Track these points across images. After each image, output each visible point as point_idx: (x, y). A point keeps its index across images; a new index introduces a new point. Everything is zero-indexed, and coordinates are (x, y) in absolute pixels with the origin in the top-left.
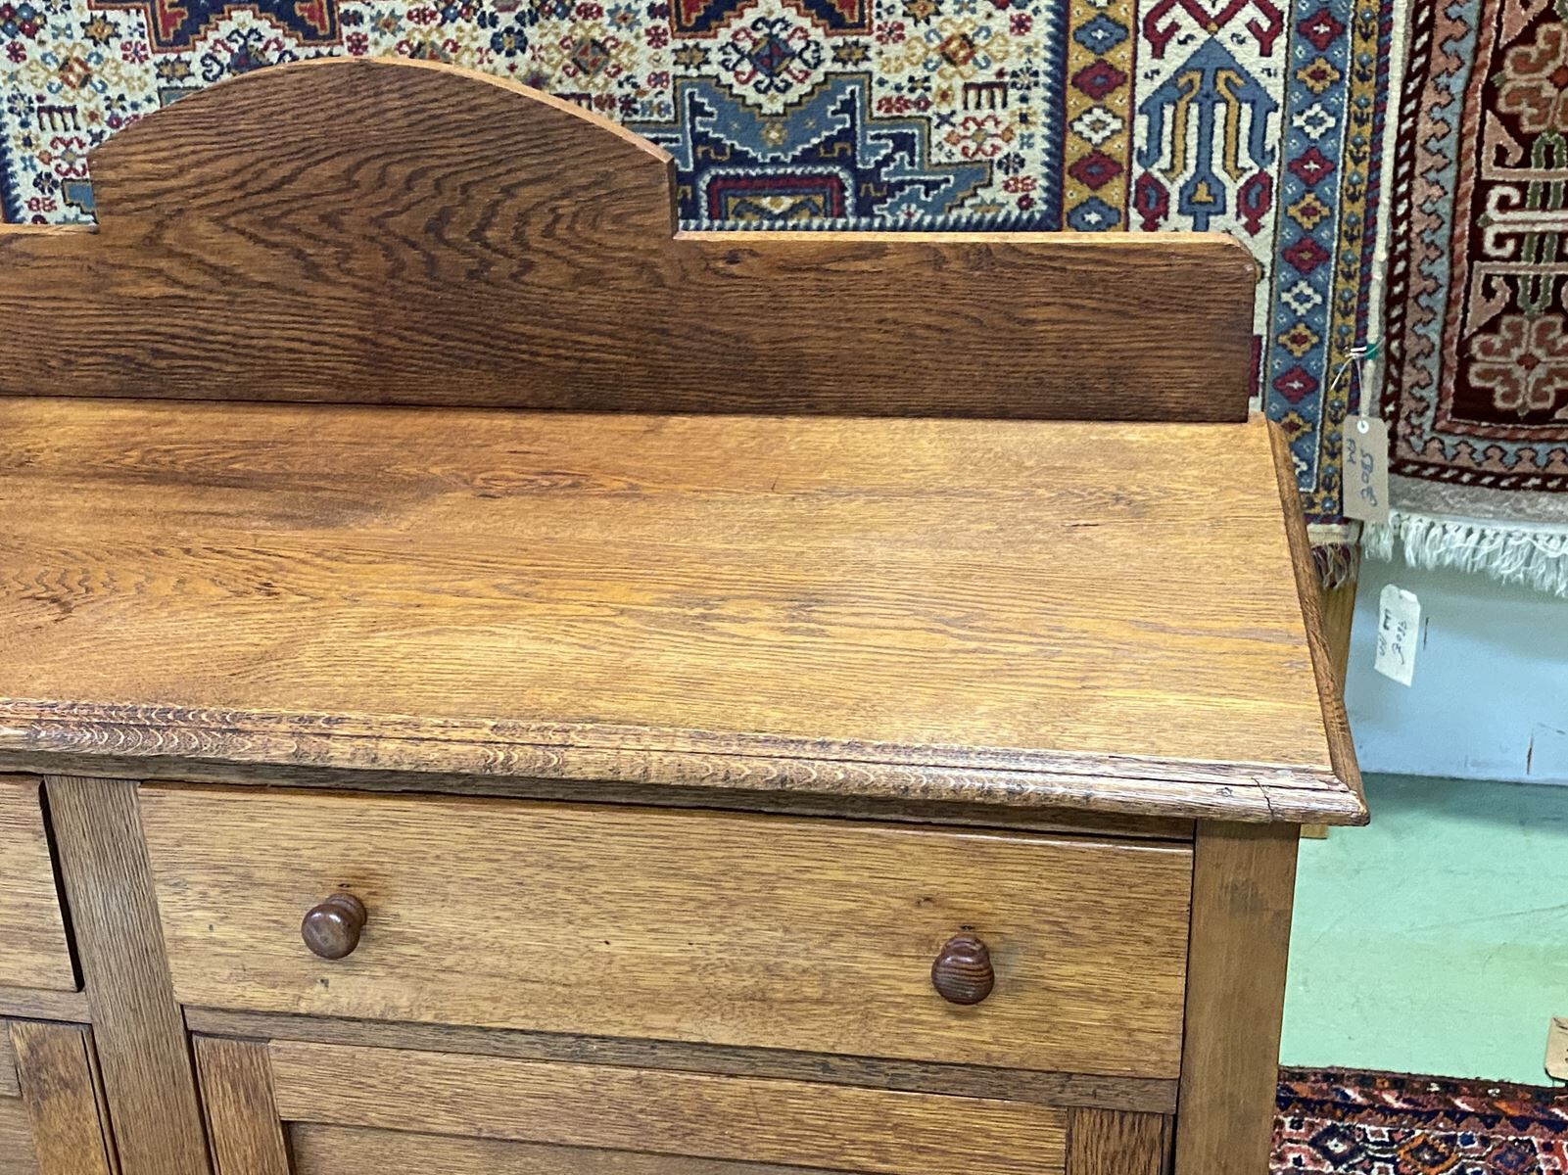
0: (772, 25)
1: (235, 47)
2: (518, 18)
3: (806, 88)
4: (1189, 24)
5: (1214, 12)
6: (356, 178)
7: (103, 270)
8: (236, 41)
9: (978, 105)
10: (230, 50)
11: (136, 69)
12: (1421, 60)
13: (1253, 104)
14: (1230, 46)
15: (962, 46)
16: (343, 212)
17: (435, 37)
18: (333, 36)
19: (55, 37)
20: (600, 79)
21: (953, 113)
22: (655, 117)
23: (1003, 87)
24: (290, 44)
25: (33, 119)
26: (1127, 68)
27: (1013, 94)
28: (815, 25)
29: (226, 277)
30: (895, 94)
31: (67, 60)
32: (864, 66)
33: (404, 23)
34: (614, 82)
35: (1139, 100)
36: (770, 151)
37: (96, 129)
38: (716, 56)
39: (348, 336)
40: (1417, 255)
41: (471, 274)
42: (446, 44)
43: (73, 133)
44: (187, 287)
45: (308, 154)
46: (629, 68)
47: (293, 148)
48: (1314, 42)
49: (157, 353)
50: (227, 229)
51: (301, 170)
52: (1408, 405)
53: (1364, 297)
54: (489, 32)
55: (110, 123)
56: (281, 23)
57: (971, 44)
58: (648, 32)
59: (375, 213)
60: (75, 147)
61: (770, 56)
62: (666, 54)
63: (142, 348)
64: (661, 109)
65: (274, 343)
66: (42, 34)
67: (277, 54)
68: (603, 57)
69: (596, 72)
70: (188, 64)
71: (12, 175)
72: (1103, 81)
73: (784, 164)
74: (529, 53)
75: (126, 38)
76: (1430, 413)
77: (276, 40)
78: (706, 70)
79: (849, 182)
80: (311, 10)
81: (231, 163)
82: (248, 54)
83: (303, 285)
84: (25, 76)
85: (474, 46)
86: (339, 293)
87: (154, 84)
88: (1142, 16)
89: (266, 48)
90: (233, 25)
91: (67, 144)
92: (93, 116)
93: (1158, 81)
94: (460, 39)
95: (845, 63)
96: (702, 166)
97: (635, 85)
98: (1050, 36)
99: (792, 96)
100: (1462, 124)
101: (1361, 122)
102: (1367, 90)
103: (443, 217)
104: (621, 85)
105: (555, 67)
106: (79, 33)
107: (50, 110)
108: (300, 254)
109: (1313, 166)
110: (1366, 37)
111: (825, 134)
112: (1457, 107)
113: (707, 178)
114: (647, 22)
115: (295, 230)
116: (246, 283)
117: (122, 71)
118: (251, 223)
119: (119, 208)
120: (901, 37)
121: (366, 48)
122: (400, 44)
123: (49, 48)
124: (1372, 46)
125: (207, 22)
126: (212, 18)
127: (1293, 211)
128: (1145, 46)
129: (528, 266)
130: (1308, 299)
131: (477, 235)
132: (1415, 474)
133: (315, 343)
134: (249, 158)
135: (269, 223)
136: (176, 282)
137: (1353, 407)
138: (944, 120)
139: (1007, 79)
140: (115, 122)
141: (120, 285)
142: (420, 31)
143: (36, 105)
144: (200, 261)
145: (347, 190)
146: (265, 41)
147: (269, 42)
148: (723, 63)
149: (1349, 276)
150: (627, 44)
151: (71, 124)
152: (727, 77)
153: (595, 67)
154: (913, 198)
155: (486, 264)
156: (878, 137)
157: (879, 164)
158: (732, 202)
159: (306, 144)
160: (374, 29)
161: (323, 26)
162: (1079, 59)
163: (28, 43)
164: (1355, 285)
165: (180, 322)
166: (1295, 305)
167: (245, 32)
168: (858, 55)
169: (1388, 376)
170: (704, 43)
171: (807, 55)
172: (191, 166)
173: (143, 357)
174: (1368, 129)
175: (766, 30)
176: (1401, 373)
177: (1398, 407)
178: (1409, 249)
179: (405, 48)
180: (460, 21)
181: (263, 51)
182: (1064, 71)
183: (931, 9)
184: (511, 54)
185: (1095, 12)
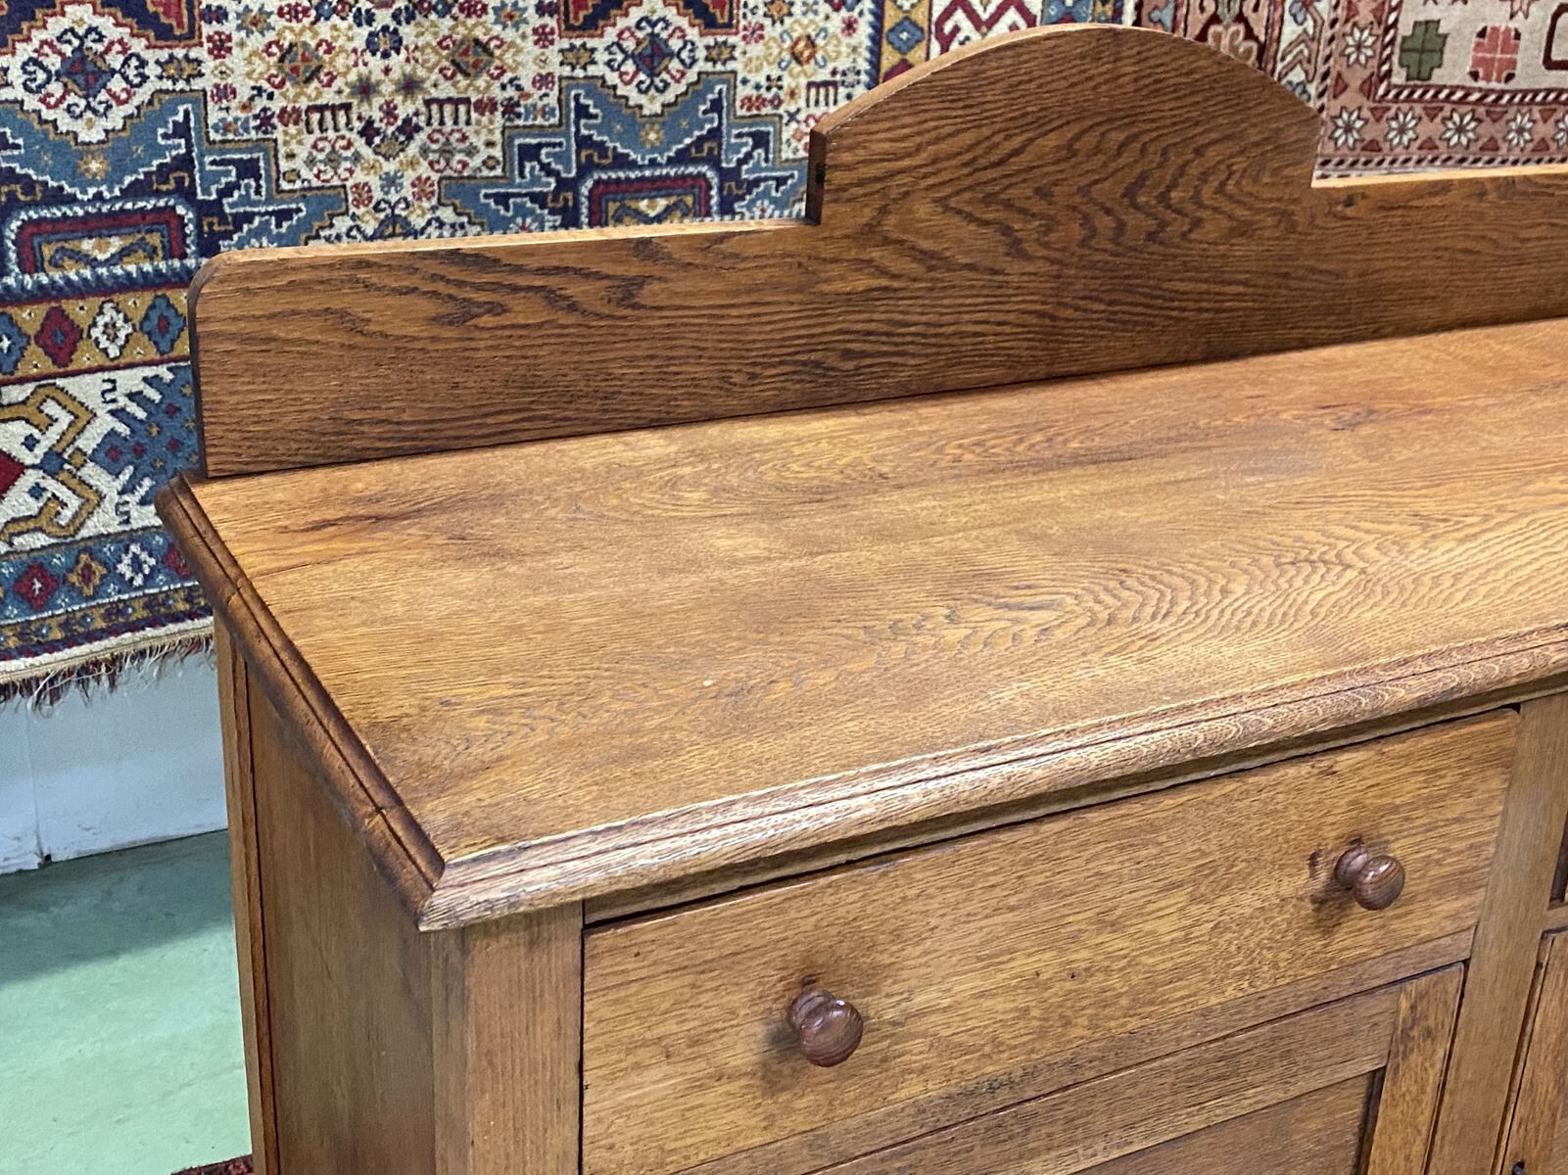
0: (653, 25)
1: (68, 50)
2: (394, 16)
3: (682, 88)
4: (967, 28)
5: (985, 17)
6: (1077, 146)
7: (813, 266)
8: (69, 42)
9: (817, 103)
10: (60, 53)
15: (806, 46)
16: (1055, 184)
17: (307, 37)
18: (192, 36)
20: (481, 82)
21: (798, 110)
22: (539, 121)
23: (835, 85)
24: (138, 46)
27: (843, 91)
28: (692, 25)
29: (934, 263)
30: (754, 93)
32: (731, 65)
33: (274, 19)
34: (497, 84)
36: (651, 153)
38: (601, 57)
39: (1030, 312)
41: (1151, 237)
42: (319, 45)
44: (894, 277)
45: (1040, 124)
46: (514, 70)
47: (1030, 118)
49: (848, 354)
50: (947, 208)
51: (1031, 140)
54: (365, 31)
56: (129, 20)
57: (813, 44)
58: (535, 31)
59: (1084, 181)
61: (652, 56)
62: (553, 54)
63: (834, 350)
64: (546, 112)
65: (964, 328)
67: (121, 58)
68: (485, 58)
69: (477, 76)
70: (5, 70)
73: (660, 165)
74: (403, 54)
77: (121, 41)
78: (592, 70)
79: (715, 181)
81: (968, 138)
82: (85, 57)
83: (1003, 262)
85: (350, 46)
86: (1031, 269)
88: (934, 19)
89: (108, 50)
90: (65, 23)
94: (335, 39)
95: (715, 62)
96: (584, 170)
97: (519, 88)
98: (870, 36)
99: (669, 96)
103: (1141, 179)
104: (503, 87)
105: (430, 70)
108: (1007, 231)
111: (697, 133)
113: (589, 183)
114: (534, 20)
115: (1008, 205)
116: (951, 266)
118: (970, 202)
119: (846, 195)
120: (761, 37)
121: (229, 50)
122: (269, 45)
125: (33, 18)
126: (39, 14)
128: (935, 47)
129: (1197, 223)
131: (1163, 198)
133: (999, 324)
134: (986, 132)
135: (988, 200)
136: (883, 272)
138: (792, 117)
139: (838, 78)
141: (826, 281)
142: (292, 30)
144: (913, 248)
145: (1066, 159)
146: (106, 42)
147: (112, 43)
148: (609, 64)
150: (512, 44)
152: (612, 78)
153: (478, 68)
154: (766, 194)
155: (1163, 225)
156: (739, 135)
157: (741, 162)
158: (612, 207)
159: (1042, 114)
160: (239, 28)
161: (180, 25)
162: (889, 57)
165: (879, 316)
167: (81, 32)
168: (725, 55)
170: (591, 43)
171: (684, 55)
172: (929, 143)
173: (832, 360)
175: (649, 30)
179: (274, 49)
180: (335, 19)
181: (102, 55)
182: (878, 71)
183: (785, 11)
184: (386, 55)
185: (900, 16)
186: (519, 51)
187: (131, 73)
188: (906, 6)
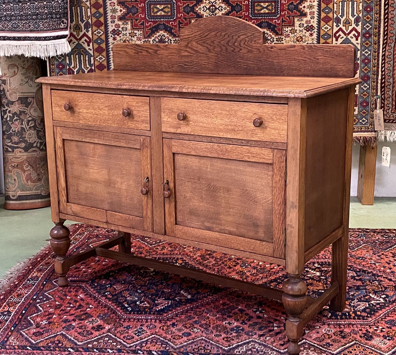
1: (159, 38)
4: (342, 35)
5: (347, 33)
12: (386, 41)
14: (350, 39)
15: (300, 38)
19: (123, 36)
24: (170, 38)
26: (331, 43)
28: (273, 34)
31: (125, 40)
32: (282, 42)
40: (386, 78)
48: (366, 38)
52: (386, 108)
53: (377, 86)
56: (169, 34)
57: (302, 38)
66: (121, 35)
67: (168, 40)
70: (150, 41)
71: (110, 63)
75: (138, 36)
76: (390, 109)
77: (168, 37)
80: (175, 31)
82: (162, 39)
88: (334, 33)
90: (159, 34)
95: (278, 41)
98: (317, 37)
100: (394, 53)
101: (375, 52)
102: (376, 46)
106: (128, 35)
109: (366, 61)
110: (376, 36)
112: (392, 49)
120: (289, 37)
123: (121, 38)
124: (377, 38)
125: (154, 33)
127: (363, 70)
128: (334, 39)
129: (241, 49)
130: (366, 87)
132: (388, 122)
137: (376, 108)
147: (166, 37)
149: (374, 82)
161: (177, 34)
162: (322, 41)
163: (117, 37)
164: (375, 84)
166: (364, 88)
167: (162, 35)
168: (281, 40)
169: (382, 103)
171: (271, 40)
174: (376, 54)
176: (384, 102)
177: (384, 109)
178: (385, 77)
181: (165, 39)
183: (295, 31)
185: (325, 33)
187: (169, 42)
188: (326, 30)
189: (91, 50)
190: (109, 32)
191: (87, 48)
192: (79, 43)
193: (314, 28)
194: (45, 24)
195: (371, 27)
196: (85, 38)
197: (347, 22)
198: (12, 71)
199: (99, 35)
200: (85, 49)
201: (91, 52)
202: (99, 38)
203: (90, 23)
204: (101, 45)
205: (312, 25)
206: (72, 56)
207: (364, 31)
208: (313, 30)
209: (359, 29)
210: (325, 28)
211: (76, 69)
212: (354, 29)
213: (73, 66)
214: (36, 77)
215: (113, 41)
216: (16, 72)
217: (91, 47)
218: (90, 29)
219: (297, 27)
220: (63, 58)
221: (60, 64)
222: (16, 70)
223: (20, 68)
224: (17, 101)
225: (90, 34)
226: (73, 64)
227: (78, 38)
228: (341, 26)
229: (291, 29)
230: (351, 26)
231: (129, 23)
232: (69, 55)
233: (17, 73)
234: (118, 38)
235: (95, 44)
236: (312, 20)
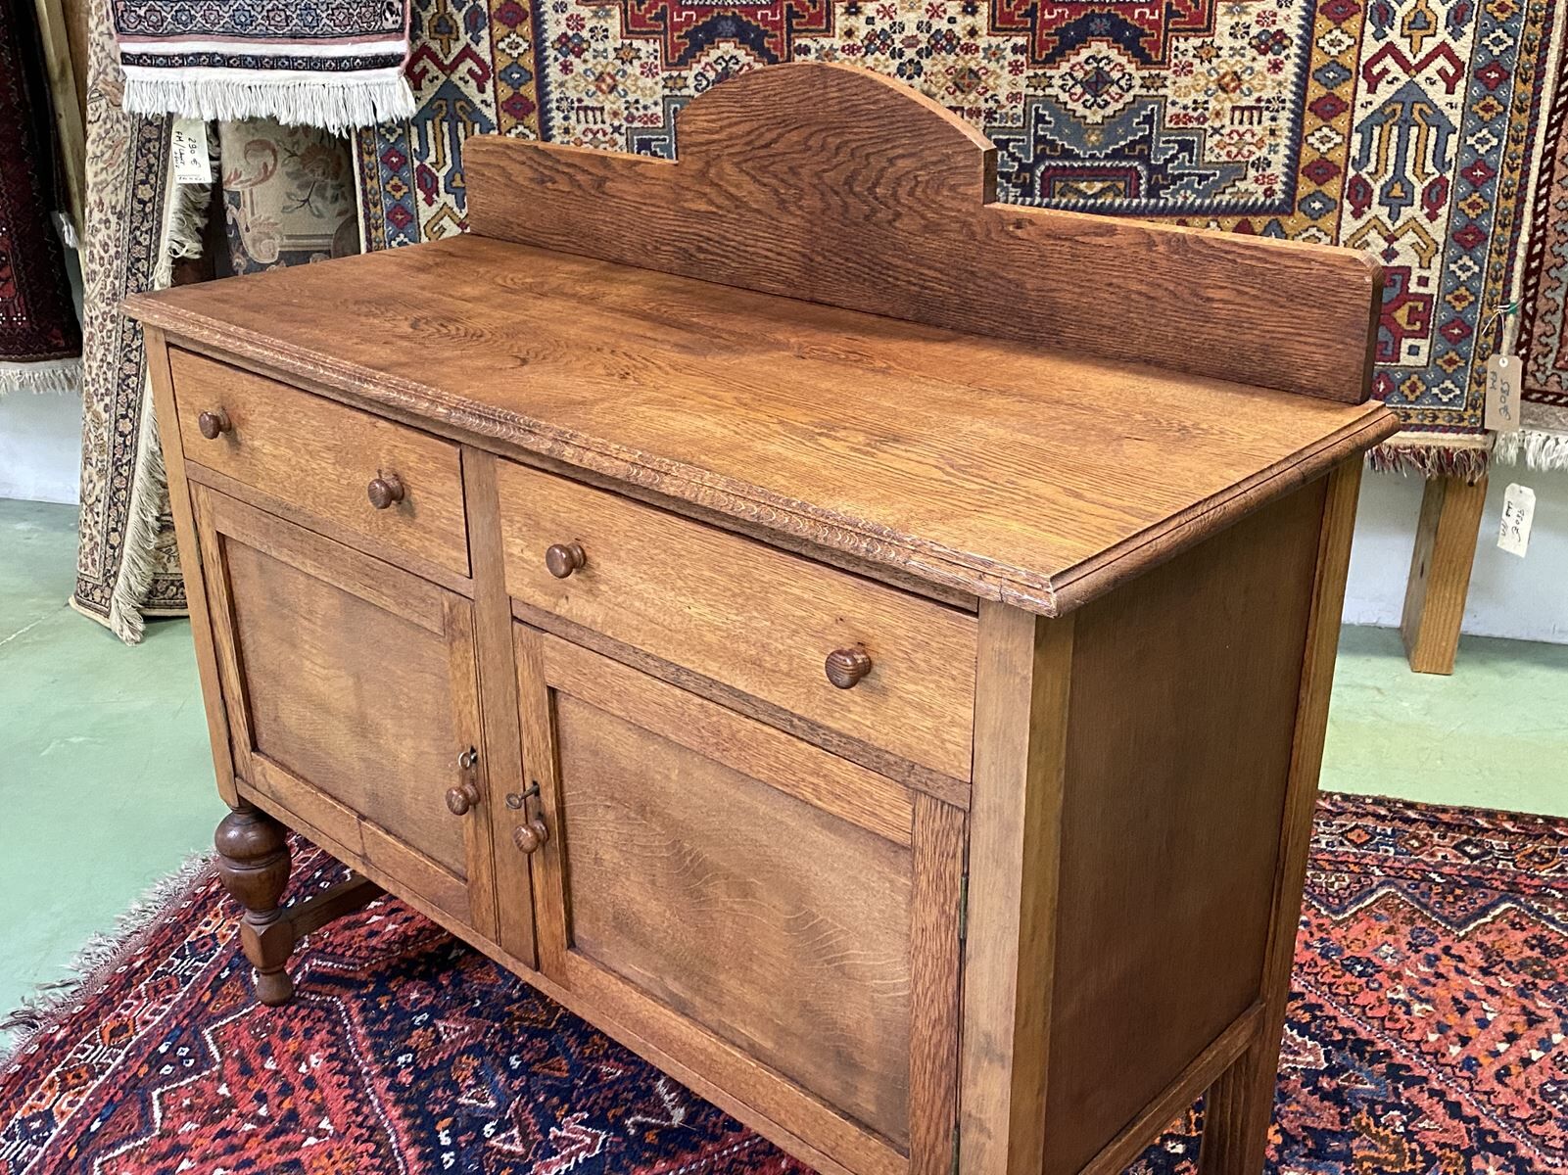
0: (1099, 61)
1: (719, 68)
2: (918, 53)
3: (1120, 106)
4: (1395, 70)
5: (1414, 62)
8: (720, 64)
9: (1241, 122)
10: (715, 70)
11: (649, 82)
13: (1438, 128)
14: (1424, 86)
15: (1233, 80)
19: (595, 57)
20: (971, 97)
21: (1223, 127)
22: (1009, 124)
23: (1260, 109)
25: (573, 116)
26: (1349, 99)
27: (1266, 115)
28: (1130, 62)
30: (1182, 112)
31: (602, 73)
32: (1162, 92)
33: (839, 54)
34: (982, 98)
35: (1356, 123)
36: (1091, 149)
37: (616, 123)
38: (1056, 82)
43: (599, 126)
46: (994, 89)
48: (1486, 85)
52: (1537, 349)
53: (1510, 269)
54: (897, 61)
55: (626, 119)
56: (753, 52)
57: (1239, 79)
58: (1010, 64)
60: (600, 135)
61: (1096, 82)
62: (1022, 80)
64: (1017, 118)
66: (587, 55)
68: (976, 81)
69: (970, 92)
70: (686, 79)
72: (1332, 108)
73: (1099, 159)
74: (923, 77)
75: (644, 60)
77: (749, 64)
78: (1049, 91)
79: (1144, 173)
80: (775, 44)
82: (728, 73)
84: (570, 84)
85: (886, 71)
87: (661, 92)
88: (1362, 63)
89: (741, 69)
90: (719, 53)
91: (595, 134)
92: (615, 114)
93: (1370, 109)
94: (877, 66)
95: (1149, 89)
96: (1039, 159)
97: (997, 101)
98: (1296, 74)
99: (1109, 111)
101: (1517, 142)
102: (1524, 120)
104: (986, 101)
105: (940, 88)
106: (612, 55)
107: (586, 109)
109: (1479, 173)
110: (1525, 82)
111: (1130, 138)
113: (1042, 168)
114: (1010, 57)
116: (748, 208)
117: (639, 83)
120: (1191, 72)
123: (589, 65)
124: (1529, 88)
125: (702, 50)
126: (706, 48)
127: (1462, 205)
128: (1363, 85)
130: (1469, 269)
137: (1497, 349)
138: (1216, 131)
139: (1263, 104)
140: (630, 119)
142: (849, 59)
143: (576, 105)
146: (741, 64)
147: (743, 65)
148: (1062, 87)
149: (1500, 253)
150: (994, 72)
151: (599, 119)
152: (1064, 97)
153: (971, 87)
154: (1189, 185)
156: (1168, 142)
157: (1167, 161)
158: (1059, 185)
161: (782, 55)
162: (1315, 91)
163: (576, 61)
164: (1504, 260)
166: (1459, 273)
167: (727, 58)
168: (1159, 83)
169: (1523, 328)
170: (1049, 73)
171: (1123, 83)
174: (1521, 147)
175: (1095, 65)
176: (1533, 326)
177: (1529, 350)
178: (1545, 236)
180: (877, 54)
181: (737, 71)
182: (1304, 100)
183: (1214, 53)
184: (910, 78)
185: (1329, 59)
186: (998, 77)
188: (1334, 52)
189: (488, 105)
190: (548, 44)
191: (477, 98)
192: (448, 82)
193: (1286, 42)
194: (336, 12)
195: (1511, 42)
196: (469, 63)
197: (1420, 23)
198: (256, 162)
199: (515, 54)
200: (470, 102)
201: (490, 113)
202: (515, 63)
203: (485, 10)
204: (522, 91)
205: (1280, 31)
206: (429, 123)
207: (1481, 59)
208: (1285, 47)
209: (1463, 48)
210: (1332, 43)
211: (445, 171)
212: (1443, 49)
213: (432, 158)
214: (334, 183)
215: (561, 77)
216: (270, 168)
217: (489, 95)
218: (485, 33)
219: (1222, 38)
220: (400, 131)
221: (392, 150)
222: (271, 161)
223: (282, 156)
224: (277, 263)
225: (483, 50)
226: (432, 152)
227: (447, 62)
228: (1393, 35)
229: (1198, 42)
230: (1434, 35)
231: (616, 12)
232: (418, 121)
233: (272, 173)
234: (578, 65)
235: (501, 86)
236: (1283, 12)
